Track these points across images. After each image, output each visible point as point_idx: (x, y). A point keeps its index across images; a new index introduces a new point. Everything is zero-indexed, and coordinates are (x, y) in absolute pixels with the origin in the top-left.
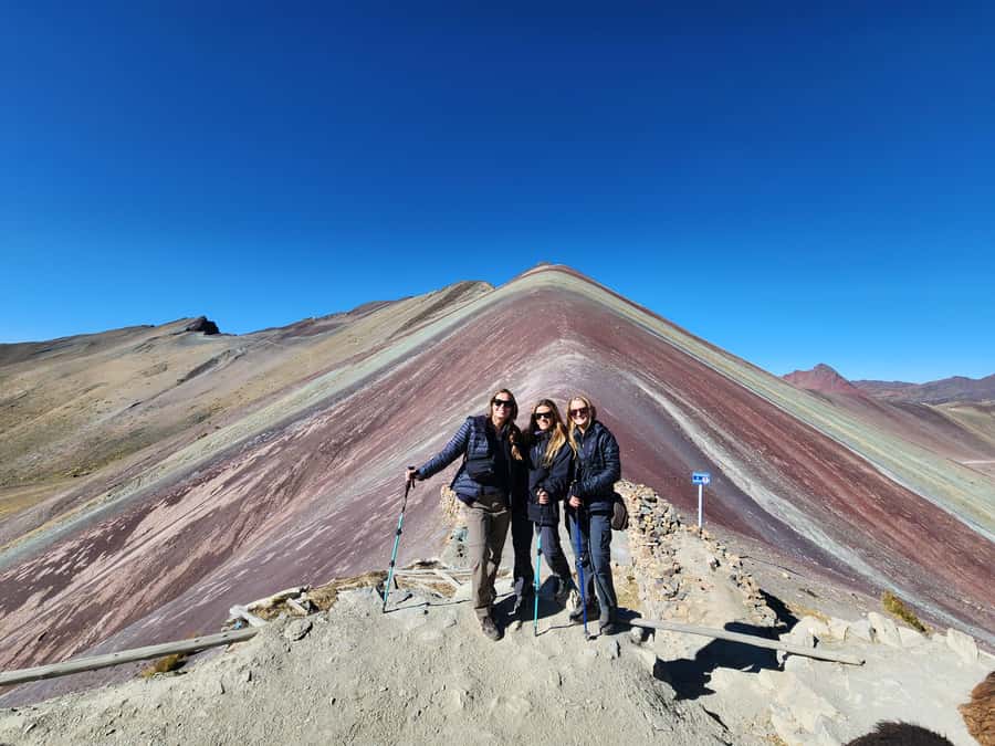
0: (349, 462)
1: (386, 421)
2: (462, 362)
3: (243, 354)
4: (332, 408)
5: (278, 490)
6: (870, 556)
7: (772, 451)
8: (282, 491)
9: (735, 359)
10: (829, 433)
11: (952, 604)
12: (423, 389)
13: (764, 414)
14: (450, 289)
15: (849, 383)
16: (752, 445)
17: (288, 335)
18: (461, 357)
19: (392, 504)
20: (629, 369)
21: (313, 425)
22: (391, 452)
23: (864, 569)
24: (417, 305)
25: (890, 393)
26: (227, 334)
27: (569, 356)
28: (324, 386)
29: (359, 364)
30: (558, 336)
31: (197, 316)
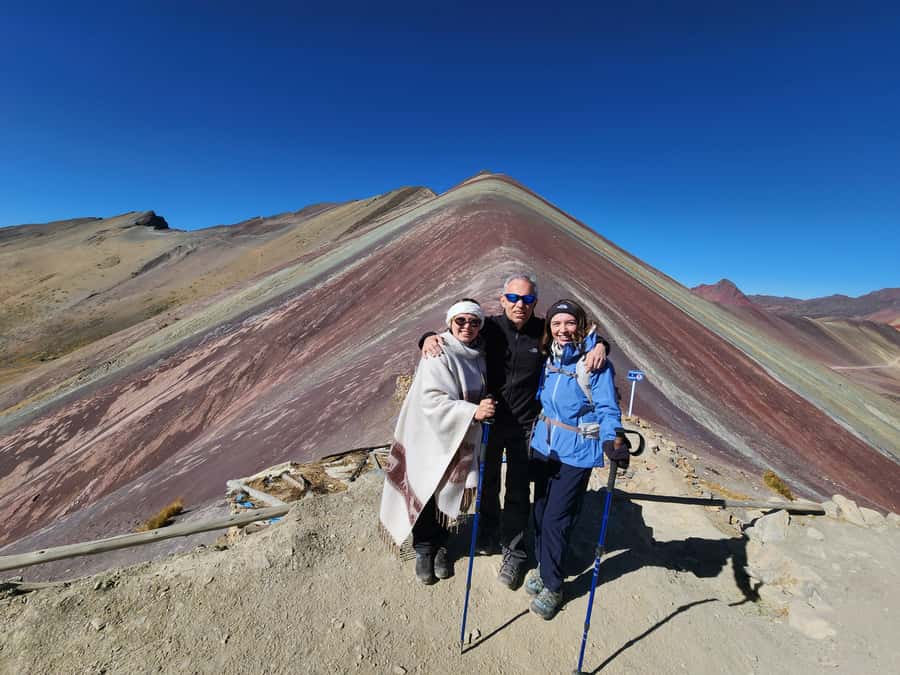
0: (306, 354)
1: (338, 318)
2: (409, 265)
3: (195, 250)
4: (287, 304)
5: (240, 378)
6: (753, 442)
7: (681, 353)
8: (245, 378)
9: (655, 271)
10: (730, 340)
11: (814, 480)
12: (373, 289)
13: (677, 321)
14: (394, 194)
15: (744, 297)
16: (666, 349)
17: (237, 233)
18: (407, 260)
19: (351, 391)
20: (564, 277)
21: (270, 319)
22: (345, 345)
23: (748, 452)
24: (362, 207)
25: (779, 307)
26: (177, 230)
27: (510, 262)
28: (276, 283)
29: (310, 264)
30: (500, 244)
31: (145, 212)
